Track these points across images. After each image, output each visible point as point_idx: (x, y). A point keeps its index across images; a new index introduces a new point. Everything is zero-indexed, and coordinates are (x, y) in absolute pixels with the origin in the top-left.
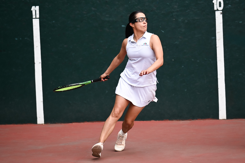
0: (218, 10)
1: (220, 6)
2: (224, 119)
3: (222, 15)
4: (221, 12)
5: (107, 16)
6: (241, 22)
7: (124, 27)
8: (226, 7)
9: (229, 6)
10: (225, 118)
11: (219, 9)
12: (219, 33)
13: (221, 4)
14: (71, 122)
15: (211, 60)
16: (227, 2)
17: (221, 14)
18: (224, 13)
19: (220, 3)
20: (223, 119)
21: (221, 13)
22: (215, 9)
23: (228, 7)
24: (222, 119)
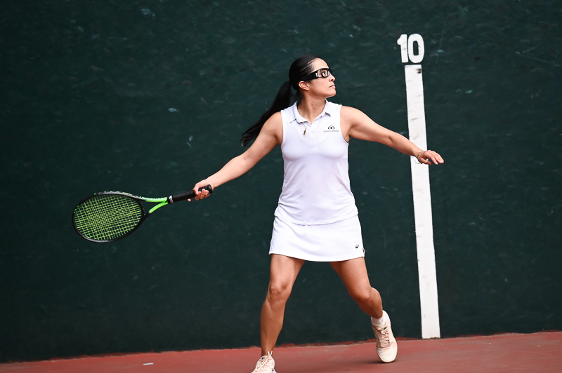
0: (410, 63)
1: (416, 52)
2: (433, 337)
3: (421, 74)
4: (420, 66)
5: (130, 85)
6: (470, 92)
7: (174, 112)
8: (432, 56)
9: (440, 51)
10: (438, 335)
11: (413, 61)
12: (415, 121)
13: (419, 48)
14: (47, 359)
15: (396, 189)
16: (434, 42)
17: (419, 73)
18: (427, 69)
19: (415, 44)
20: (431, 338)
21: (419, 70)
22: (405, 60)
23: (437, 55)
24: (429, 337)
